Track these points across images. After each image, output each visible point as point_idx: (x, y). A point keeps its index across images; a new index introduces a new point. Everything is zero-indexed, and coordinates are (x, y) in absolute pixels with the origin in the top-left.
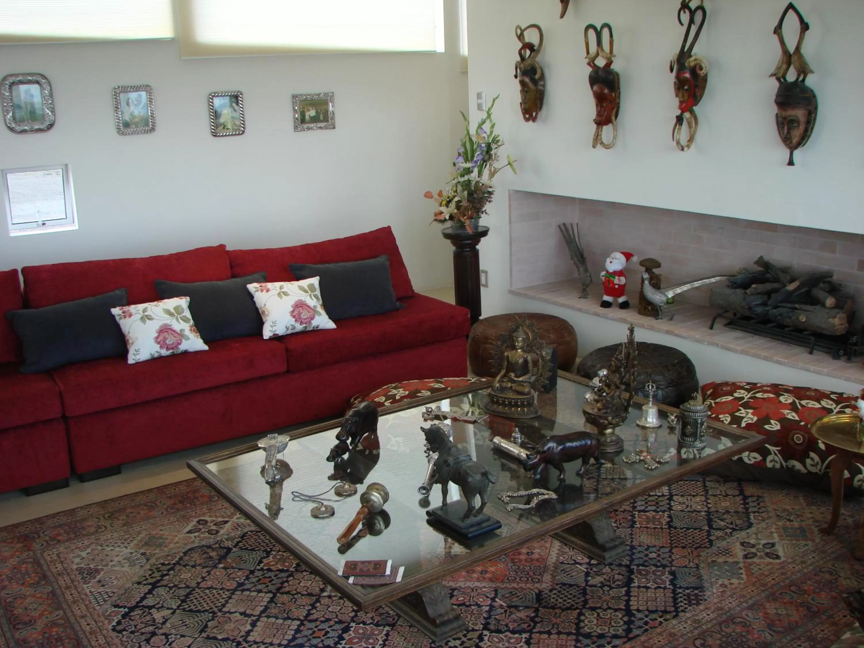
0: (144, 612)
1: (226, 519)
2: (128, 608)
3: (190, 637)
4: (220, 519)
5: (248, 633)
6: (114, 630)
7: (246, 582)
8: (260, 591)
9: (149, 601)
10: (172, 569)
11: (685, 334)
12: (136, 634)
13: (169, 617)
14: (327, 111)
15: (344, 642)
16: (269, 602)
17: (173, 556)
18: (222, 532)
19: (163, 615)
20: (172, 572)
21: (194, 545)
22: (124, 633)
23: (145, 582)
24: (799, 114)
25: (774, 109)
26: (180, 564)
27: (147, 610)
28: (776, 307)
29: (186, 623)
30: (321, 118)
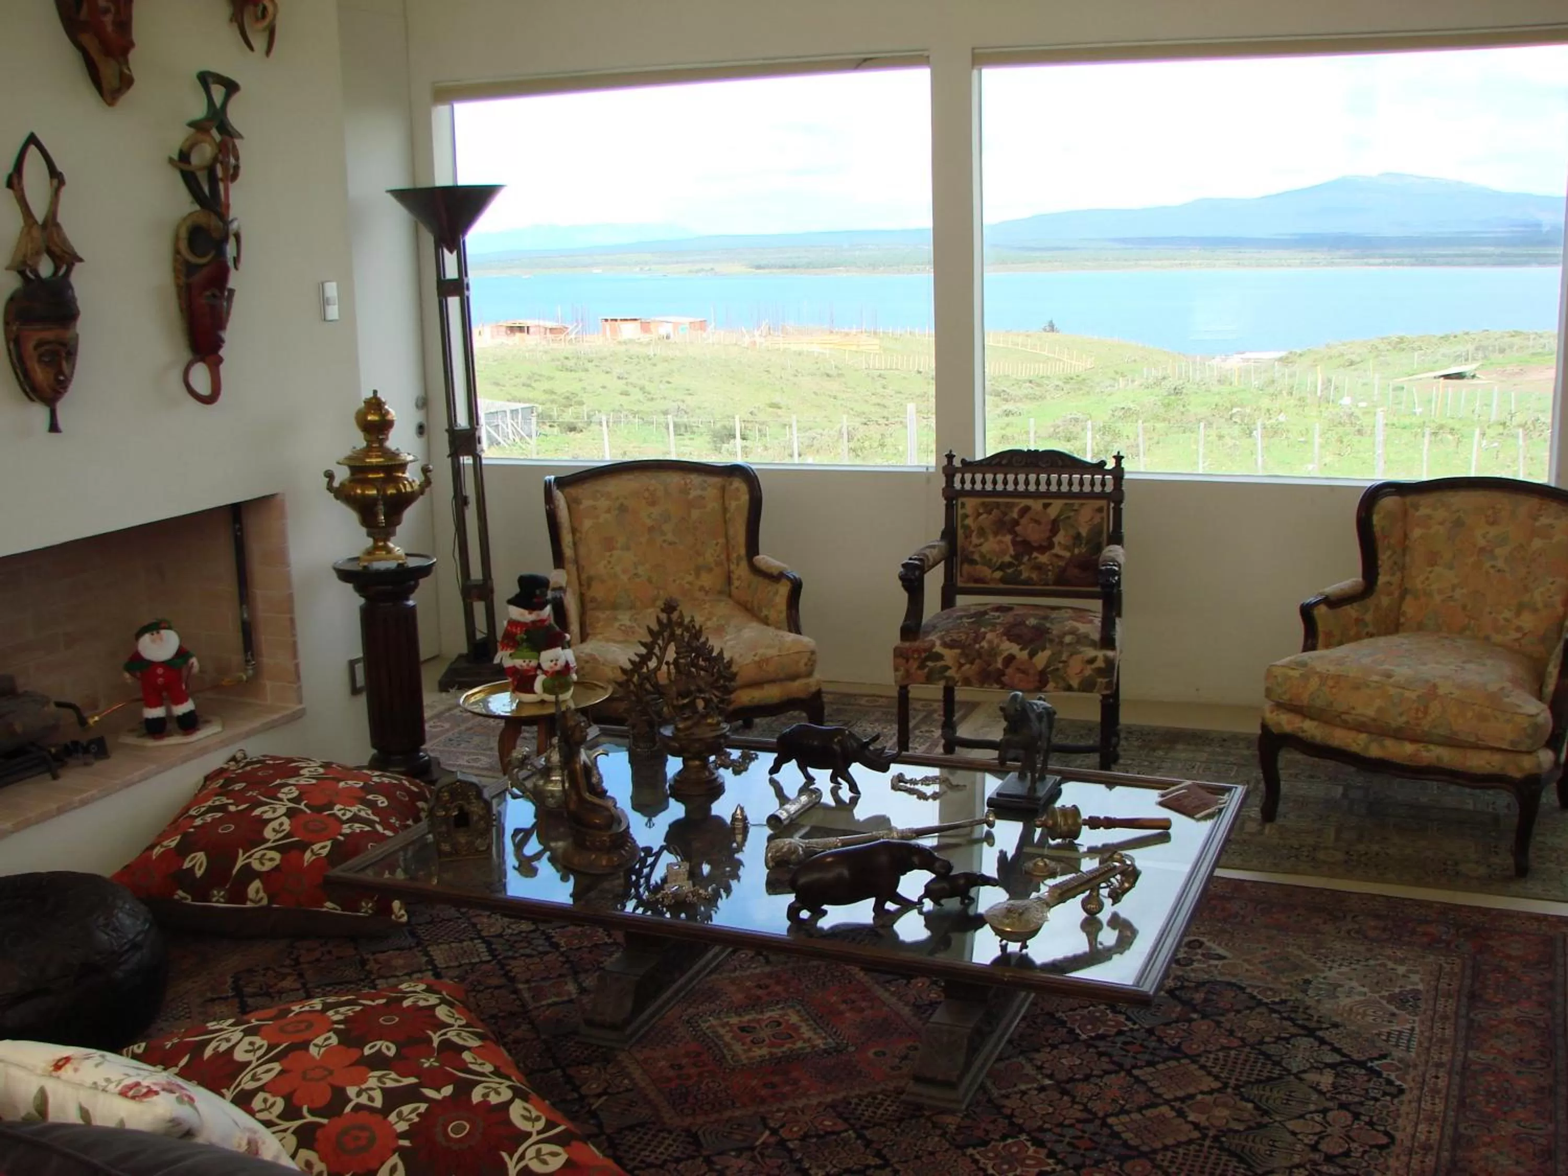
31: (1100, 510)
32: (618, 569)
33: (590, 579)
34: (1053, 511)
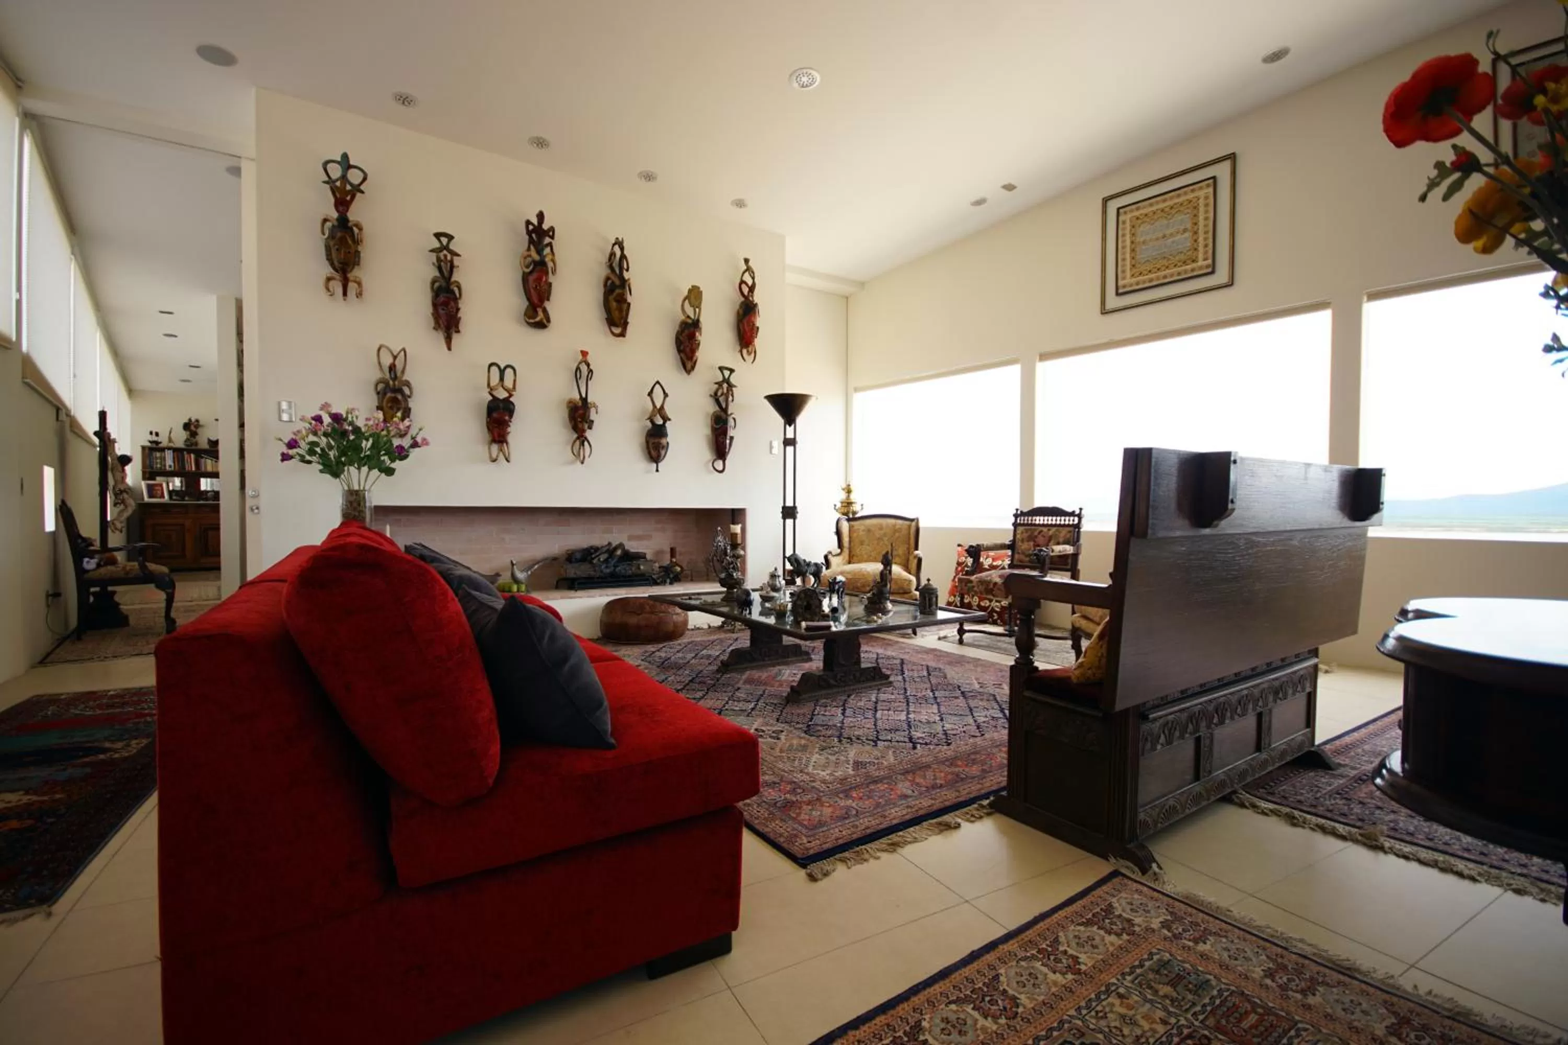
24: (660, 442)
31: (1070, 532)
32: (864, 552)
33: (853, 555)
34: (1051, 533)
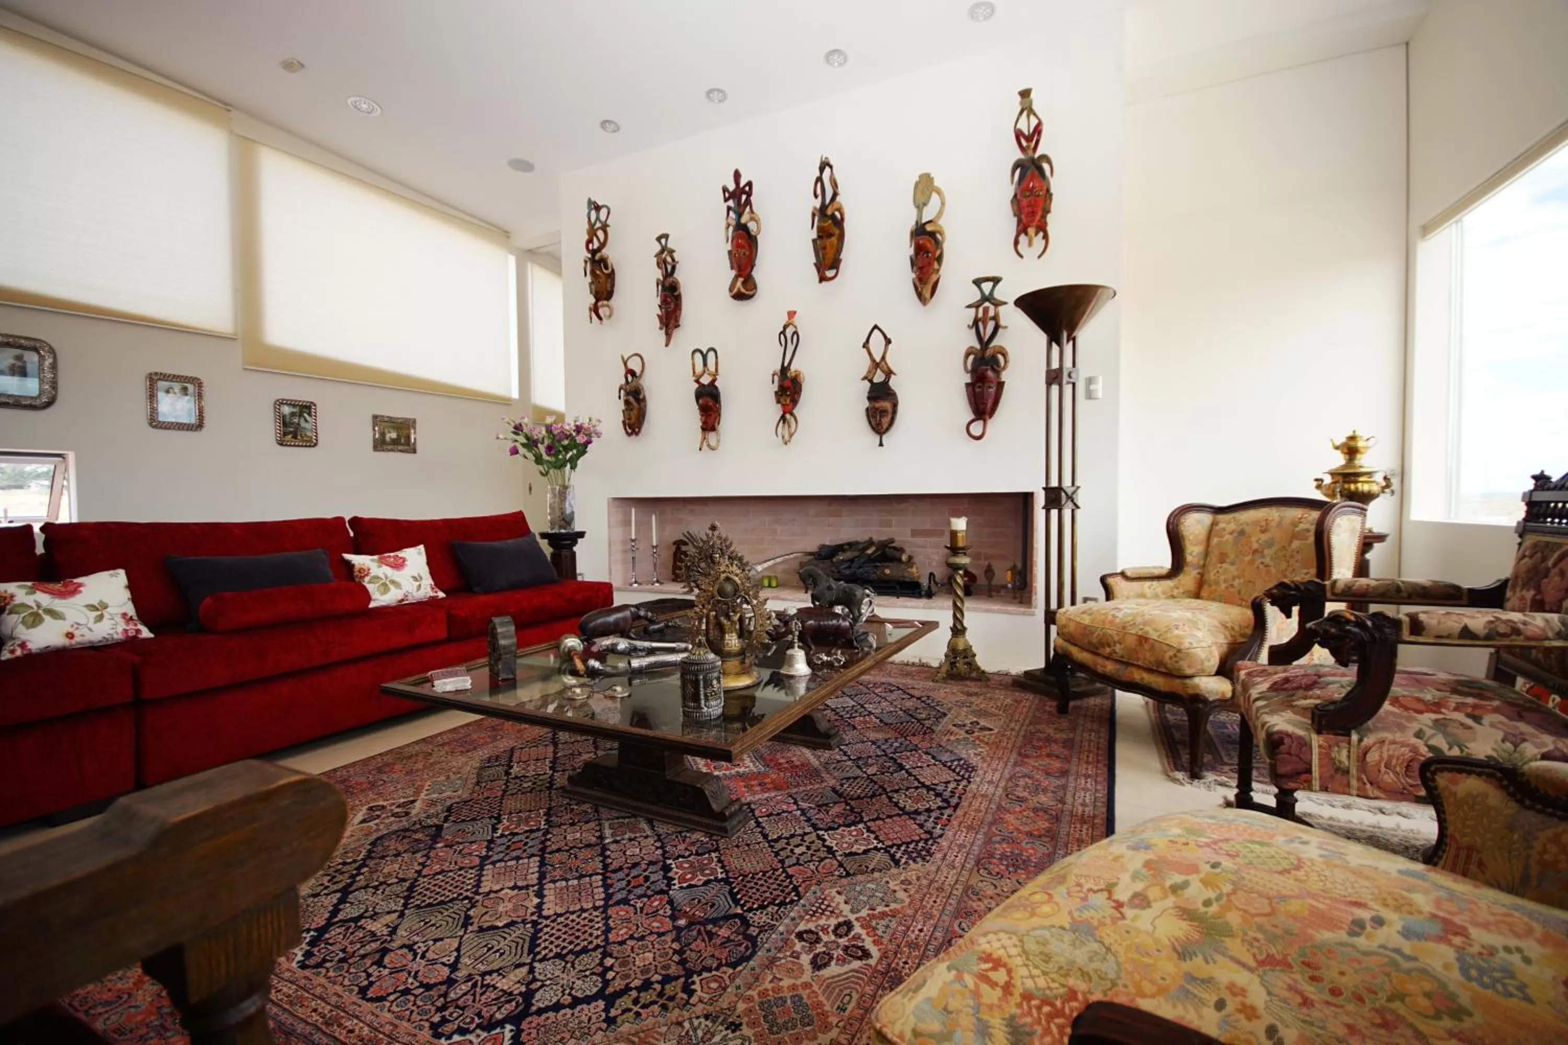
0: (348, 929)
1: (412, 799)
2: (316, 930)
3: (451, 937)
4: (402, 800)
5: (539, 907)
6: (303, 966)
7: (490, 853)
8: (518, 858)
9: (348, 911)
10: (363, 865)
11: (790, 597)
12: (350, 961)
13: (396, 923)
14: (408, 437)
15: (676, 882)
16: (540, 867)
17: (356, 851)
18: (414, 812)
19: (384, 922)
20: (365, 870)
21: (380, 834)
22: (328, 965)
23: (326, 891)
24: (887, 405)
25: (867, 404)
26: (372, 858)
27: (353, 925)
28: (860, 567)
29: (433, 922)
30: (403, 441)
